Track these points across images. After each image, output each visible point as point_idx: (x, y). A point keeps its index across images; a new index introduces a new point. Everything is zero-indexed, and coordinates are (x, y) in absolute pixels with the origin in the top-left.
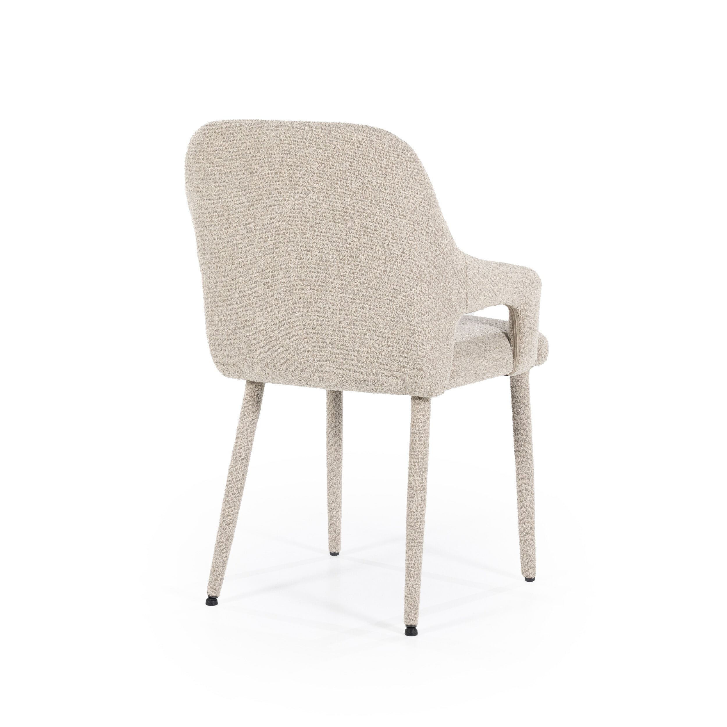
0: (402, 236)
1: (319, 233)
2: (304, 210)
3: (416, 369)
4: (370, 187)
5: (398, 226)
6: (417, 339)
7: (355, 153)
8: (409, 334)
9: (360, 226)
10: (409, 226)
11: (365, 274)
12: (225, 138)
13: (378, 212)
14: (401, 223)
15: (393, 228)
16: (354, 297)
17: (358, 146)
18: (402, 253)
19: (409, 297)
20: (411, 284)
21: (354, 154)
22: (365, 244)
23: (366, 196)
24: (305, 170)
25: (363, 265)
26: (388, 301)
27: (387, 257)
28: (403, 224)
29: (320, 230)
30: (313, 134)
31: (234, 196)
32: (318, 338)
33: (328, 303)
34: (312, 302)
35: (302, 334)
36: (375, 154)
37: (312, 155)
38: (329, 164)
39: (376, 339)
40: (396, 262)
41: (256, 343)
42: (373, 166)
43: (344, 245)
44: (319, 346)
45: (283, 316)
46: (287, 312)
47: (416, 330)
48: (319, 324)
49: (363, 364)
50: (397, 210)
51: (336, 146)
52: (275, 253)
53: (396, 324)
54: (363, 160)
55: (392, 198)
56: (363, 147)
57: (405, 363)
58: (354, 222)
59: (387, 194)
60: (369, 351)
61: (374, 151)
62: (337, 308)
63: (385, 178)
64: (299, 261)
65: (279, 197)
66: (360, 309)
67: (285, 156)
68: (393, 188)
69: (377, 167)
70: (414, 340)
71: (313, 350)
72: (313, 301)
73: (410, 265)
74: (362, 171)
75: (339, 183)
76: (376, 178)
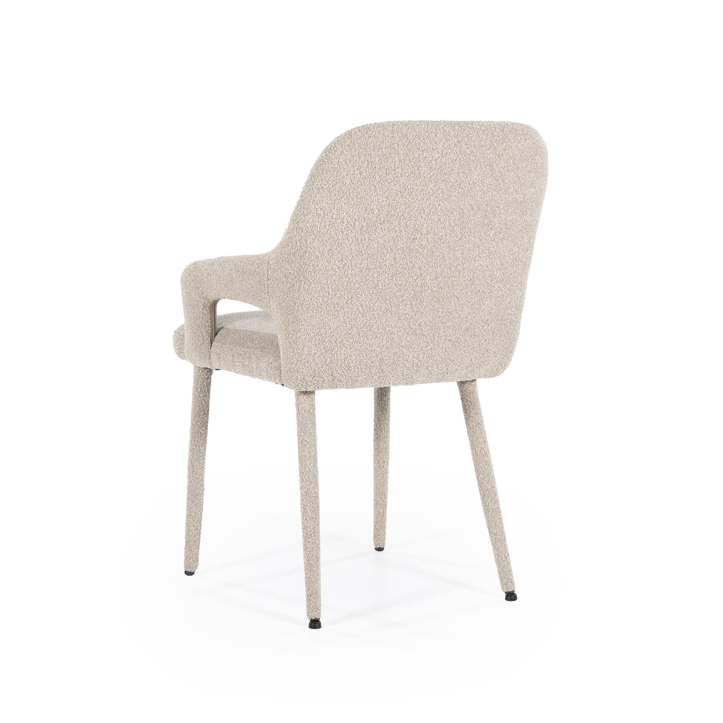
38: (496, 161)
41: (368, 348)
44: (433, 342)
65: (441, 196)
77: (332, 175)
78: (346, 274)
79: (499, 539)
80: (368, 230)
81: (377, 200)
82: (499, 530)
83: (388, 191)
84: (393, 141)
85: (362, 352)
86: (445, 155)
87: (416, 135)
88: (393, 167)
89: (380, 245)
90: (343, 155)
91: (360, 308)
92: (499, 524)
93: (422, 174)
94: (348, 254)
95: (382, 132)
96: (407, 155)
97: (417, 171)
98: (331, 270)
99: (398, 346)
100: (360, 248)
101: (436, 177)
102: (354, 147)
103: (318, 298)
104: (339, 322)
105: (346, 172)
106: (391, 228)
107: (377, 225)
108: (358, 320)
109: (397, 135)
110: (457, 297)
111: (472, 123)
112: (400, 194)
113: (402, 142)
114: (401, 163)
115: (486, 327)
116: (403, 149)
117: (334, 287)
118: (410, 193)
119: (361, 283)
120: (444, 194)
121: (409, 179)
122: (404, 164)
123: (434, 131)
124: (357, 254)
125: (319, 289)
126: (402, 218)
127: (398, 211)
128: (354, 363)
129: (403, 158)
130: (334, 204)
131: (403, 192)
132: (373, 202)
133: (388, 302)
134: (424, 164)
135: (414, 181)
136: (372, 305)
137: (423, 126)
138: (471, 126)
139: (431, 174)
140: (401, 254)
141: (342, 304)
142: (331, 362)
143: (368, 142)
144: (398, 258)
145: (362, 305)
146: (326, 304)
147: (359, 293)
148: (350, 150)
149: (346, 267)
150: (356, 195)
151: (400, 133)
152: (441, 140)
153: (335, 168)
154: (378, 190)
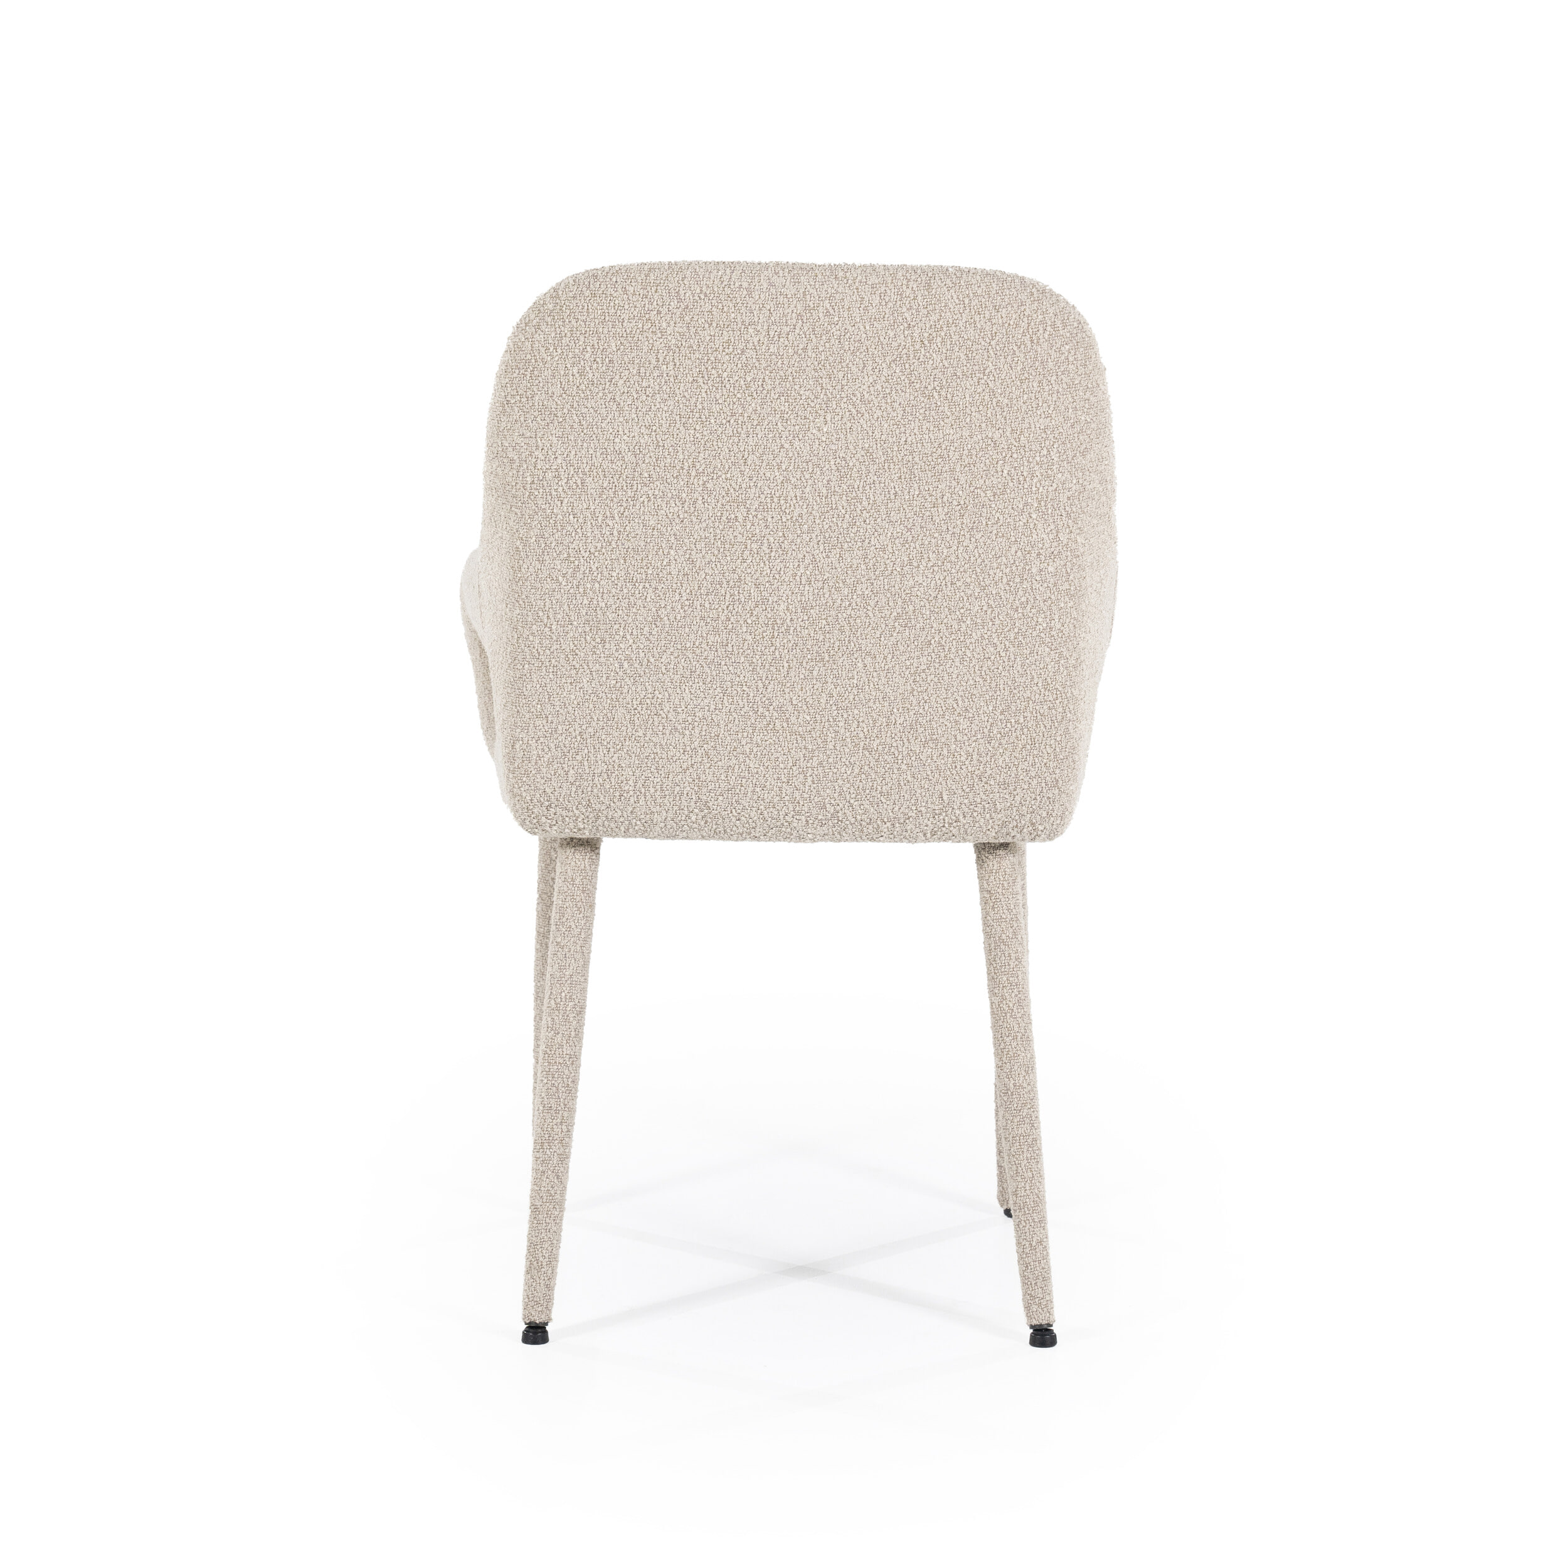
0: (1057, 504)
1: (869, 504)
2: (841, 455)
3: (1043, 785)
4: (1006, 401)
5: (1053, 482)
6: (1058, 721)
7: (983, 331)
8: (1042, 711)
9: (970, 487)
10: (1074, 482)
11: (963, 587)
12: (655, 303)
13: (1015, 456)
14: (1060, 475)
15: (1041, 488)
16: (929, 638)
17: (993, 315)
18: (1052, 541)
19: (1053, 633)
20: (1062, 605)
21: (981, 332)
22: (974, 523)
23: (994, 422)
24: (859, 370)
25: (962, 570)
26: (1007, 643)
27: (1018, 549)
28: (1064, 478)
29: (872, 498)
30: (888, 291)
31: (658, 430)
32: (825, 733)
33: (864, 654)
34: (823, 654)
35: (785, 725)
36: (1025, 331)
37: (881, 337)
38: (919, 355)
39: (965, 727)
40: (1038, 559)
41: (660, 752)
42: (1018, 357)
43: (925, 529)
44: (824, 749)
45: (745, 688)
46: (754, 679)
47: (1057, 702)
48: (831, 702)
49: (923, 782)
50: (1055, 450)
51: (941, 316)
52: (747, 553)
53: (1015, 691)
54: (998, 344)
55: (1050, 424)
56: (1002, 317)
57: (1021, 772)
58: (956, 478)
59: (1040, 415)
60: (945, 752)
61: (1024, 325)
62: (883, 665)
63: (1039, 382)
64: (806, 568)
65: (781, 428)
66: (940, 663)
67: (814, 340)
68: (1054, 403)
69: (1026, 359)
70: (1050, 724)
71: (807, 759)
72: (825, 651)
73: (1066, 565)
74: (994, 367)
75: (936, 394)
76: (1021, 383)
77: (522, 376)
78: (581, 590)
79: (1022, 1205)
80: (617, 496)
81: (626, 431)
82: (1023, 1184)
83: (650, 413)
84: (647, 306)
85: (646, 760)
86: (776, 338)
87: (701, 293)
88: (654, 361)
89: (651, 531)
90: (541, 333)
91: (626, 665)
92: (1024, 1170)
93: (727, 379)
94: (580, 545)
95: (621, 286)
96: (683, 335)
97: (714, 372)
98: (548, 579)
99: (735, 753)
100: (605, 536)
101: (762, 385)
102: (560, 315)
103: (531, 638)
104: (581, 691)
105: (549, 370)
106: (670, 495)
107: (635, 487)
108: (625, 691)
109: (656, 292)
110: (868, 653)
111: (847, 268)
112: (680, 421)
113: (668, 307)
114: (671, 353)
115: (964, 724)
116: (672, 323)
117: (559, 616)
118: (704, 420)
119: (619, 610)
120: (789, 422)
121: (696, 389)
122: (678, 355)
123: (745, 285)
124: (599, 548)
125: (529, 620)
126: (694, 473)
127: (681, 457)
128: (631, 782)
129: (673, 341)
130: (536, 438)
131: (688, 416)
132: (619, 436)
133: (690, 656)
134: (727, 357)
135: (709, 393)
136: (652, 660)
137: (720, 273)
138: (841, 274)
139: (749, 379)
140: (704, 552)
141: (582, 654)
142: (580, 776)
143: (590, 306)
144: (699, 559)
145: (628, 659)
146: (547, 651)
147: (618, 633)
148: (552, 323)
149: (579, 575)
150: (577, 421)
151: (663, 288)
152: (763, 304)
153: (528, 361)
154: (627, 410)
